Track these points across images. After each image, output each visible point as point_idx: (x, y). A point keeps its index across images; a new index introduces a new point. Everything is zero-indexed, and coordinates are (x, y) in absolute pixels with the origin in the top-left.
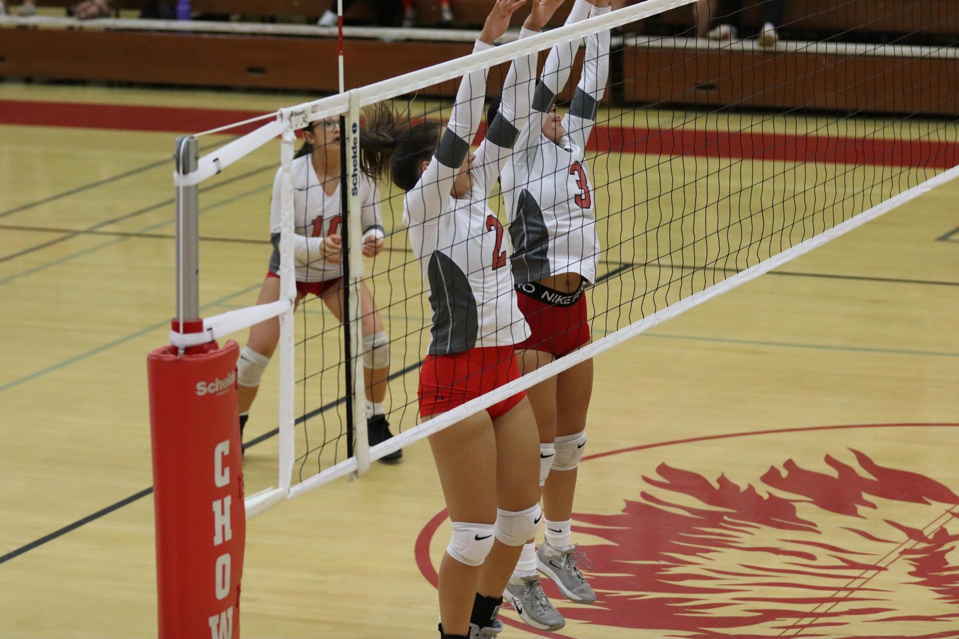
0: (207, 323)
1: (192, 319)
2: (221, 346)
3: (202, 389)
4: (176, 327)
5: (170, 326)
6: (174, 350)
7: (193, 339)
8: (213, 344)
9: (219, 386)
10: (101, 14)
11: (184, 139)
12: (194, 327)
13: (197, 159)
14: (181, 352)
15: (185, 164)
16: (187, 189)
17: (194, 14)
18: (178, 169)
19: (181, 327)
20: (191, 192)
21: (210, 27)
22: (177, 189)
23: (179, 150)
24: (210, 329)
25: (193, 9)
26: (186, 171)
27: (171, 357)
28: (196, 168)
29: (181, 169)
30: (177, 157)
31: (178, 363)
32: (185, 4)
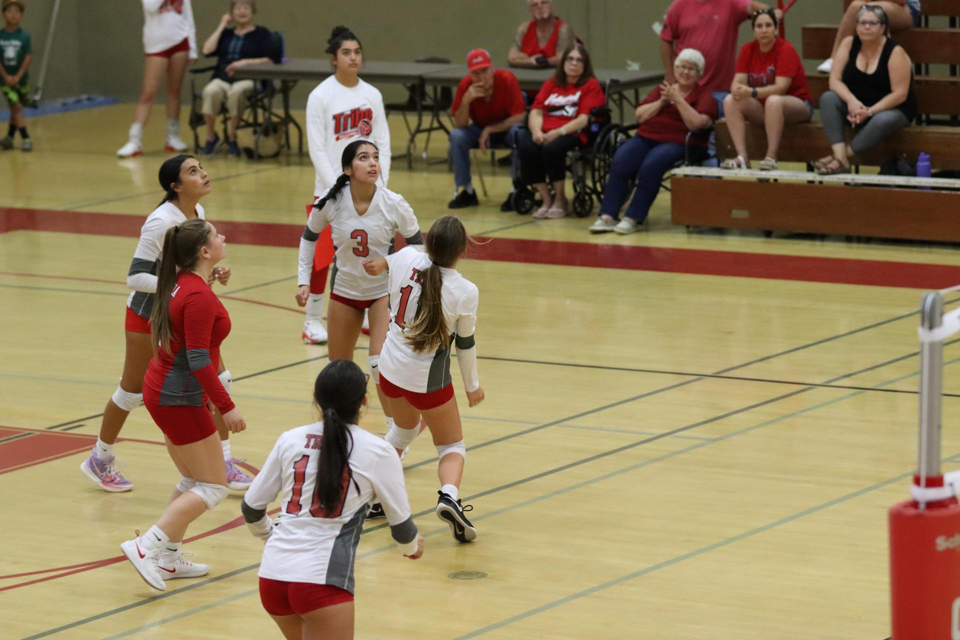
0: (948, 478)
1: (934, 474)
3: (942, 544)
4: (917, 481)
5: (910, 479)
6: (915, 504)
7: (934, 494)
8: (954, 500)
10: (842, 170)
11: (930, 295)
12: (935, 482)
13: (942, 314)
14: (922, 506)
15: (931, 319)
16: (932, 345)
17: (933, 171)
18: (923, 324)
19: (923, 481)
20: (936, 348)
21: (950, 184)
22: (922, 345)
23: (924, 306)
24: (951, 485)
25: (932, 166)
26: (931, 327)
27: (911, 511)
28: (941, 324)
29: (927, 325)
30: (922, 312)
31: (919, 517)
32: (924, 161)
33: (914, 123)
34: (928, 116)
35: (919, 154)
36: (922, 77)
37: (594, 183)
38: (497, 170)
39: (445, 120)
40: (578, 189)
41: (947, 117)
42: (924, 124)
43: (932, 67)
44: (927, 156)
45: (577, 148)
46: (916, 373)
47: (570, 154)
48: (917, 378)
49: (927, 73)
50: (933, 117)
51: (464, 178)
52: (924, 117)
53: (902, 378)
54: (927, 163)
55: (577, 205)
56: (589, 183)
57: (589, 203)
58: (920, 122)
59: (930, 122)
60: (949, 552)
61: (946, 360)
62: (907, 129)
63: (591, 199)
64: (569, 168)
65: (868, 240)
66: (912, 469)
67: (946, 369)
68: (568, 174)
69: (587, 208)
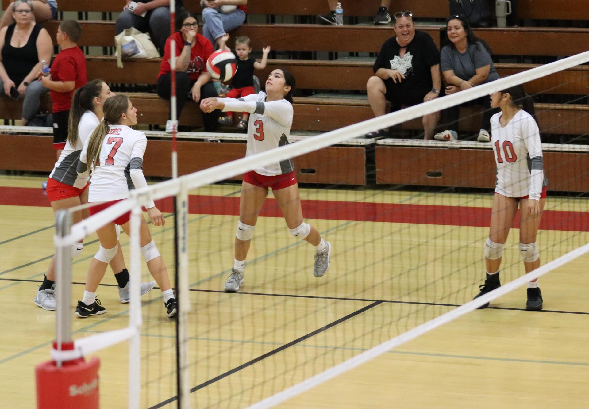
0: (78, 343)
1: (67, 341)
2: (88, 360)
3: (74, 391)
4: (55, 346)
5: (50, 346)
6: (54, 363)
7: (68, 355)
8: (82, 359)
9: (85, 389)
12: (68, 347)
13: (71, 226)
14: (59, 365)
15: (63, 229)
16: (64, 248)
18: (57, 233)
19: (59, 346)
20: (66, 250)
22: (57, 249)
23: (57, 220)
24: (80, 349)
26: (63, 235)
27: (52, 368)
28: (70, 233)
29: (60, 233)
30: (56, 226)
31: (57, 372)
60: (79, 397)
65: (22, 173)
66: (52, 338)
67: (75, 266)
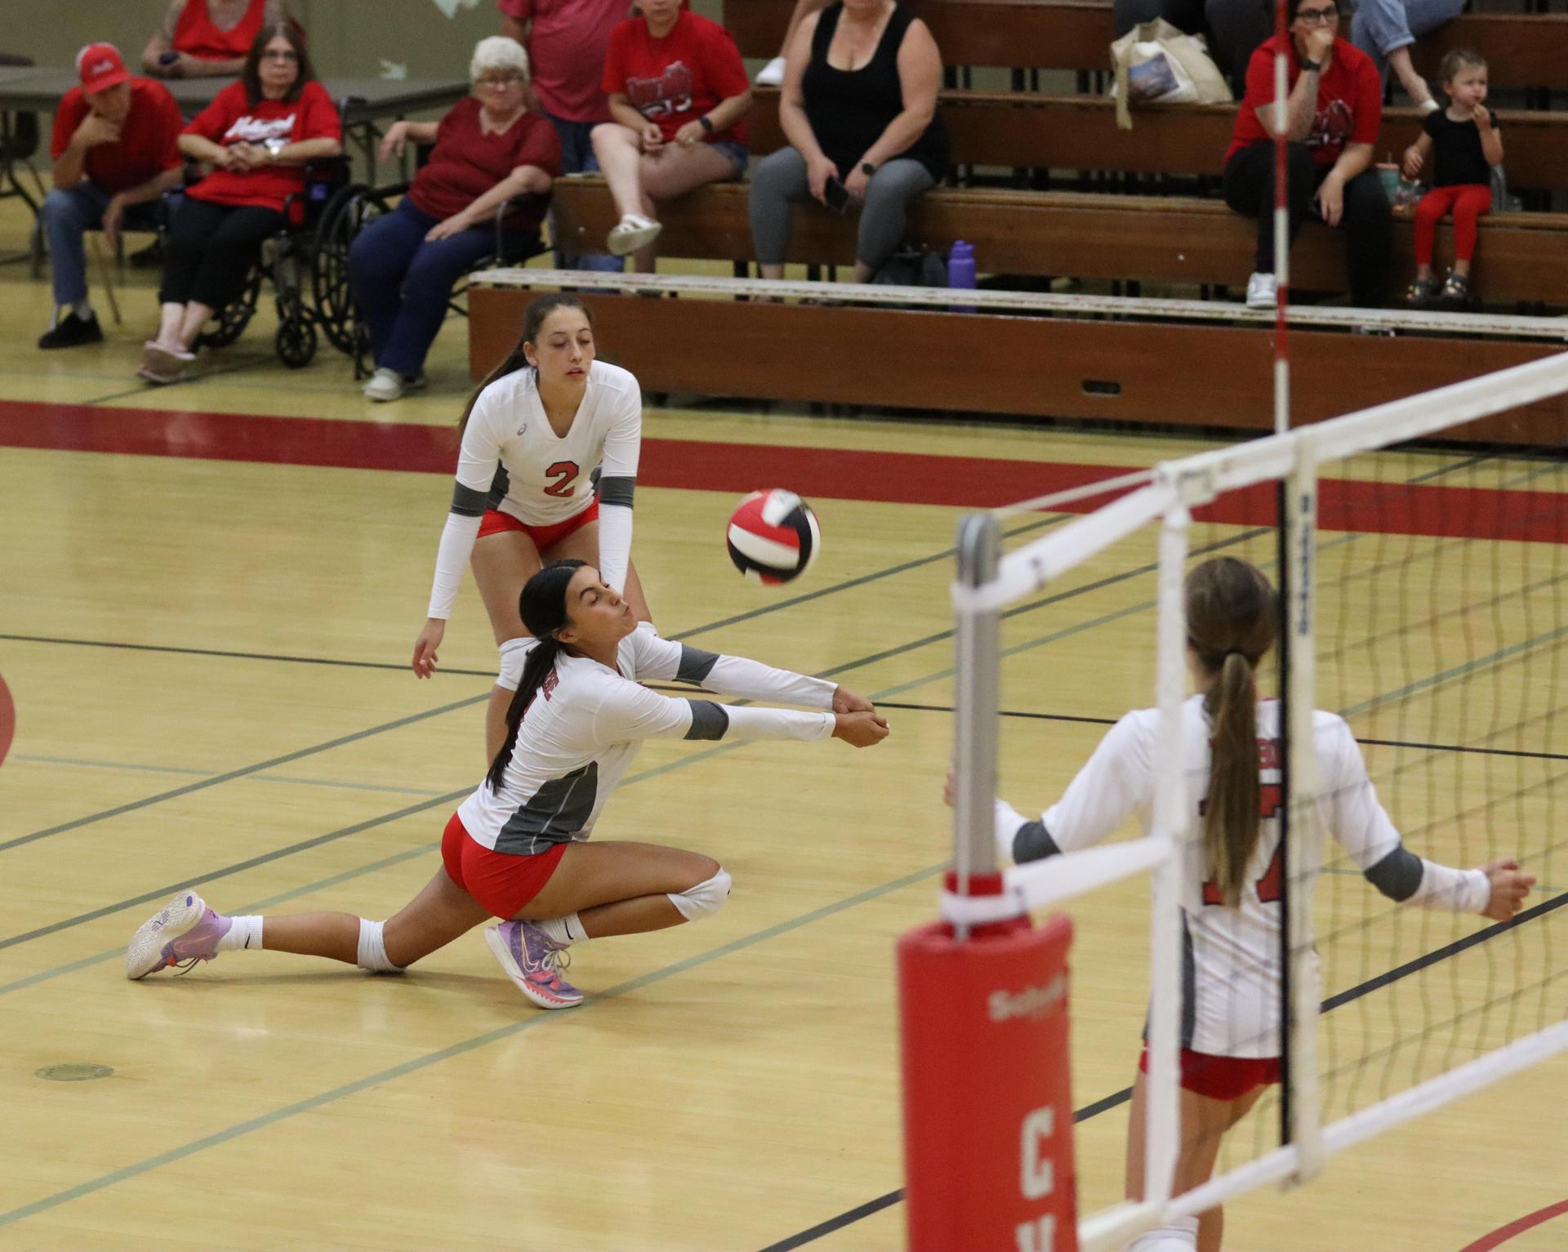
0: (1012, 880)
1: (984, 870)
2: (1040, 924)
3: (1001, 1006)
4: (952, 884)
5: (938, 878)
6: (948, 930)
7: (985, 909)
8: (1023, 922)
9: (1032, 1003)
11: (974, 519)
12: (987, 885)
13: (998, 556)
14: (962, 934)
15: (976, 567)
16: (979, 618)
17: (980, 276)
18: (960, 576)
19: (963, 884)
20: (987, 624)
21: (1013, 302)
22: (959, 618)
23: (962, 540)
24: (1019, 891)
25: (979, 267)
26: (977, 581)
27: (941, 944)
28: (995, 575)
29: (968, 577)
30: (959, 553)
31: (957, 955)
32: (964, 258)
33: (943, 184)
34: (969, 170)
35: (951, 243)
36: (959, 94)
37: (319, 301)
38: (128, 274)
39: (24, 177)
40: (287, 313)
41: (1006, 171)
42: (962, 185)
43: (979, 74)
44: (969, 247)
45: (284, 232)
46: (947, 673)
47: (269, 243)
48: (948, 682)
49: (968, 84)
50: (979, 170)
51: (73, 288)
52: (962, 171)
53: (924, 681)
54: (968, 261)
55: (284, 343)
56: (309, 301)
57: (308, 339)
58: (954, 182)
59: (974, 181)
60: (1015, 1024)
61: (1007, 645)
62: (930, 195)
63: (312, 333)
64: (268, 272)
65: (851, 410)
66: (938, 859)
67: (1008, 664)
68: (266, 283)
69: (304, 349)
